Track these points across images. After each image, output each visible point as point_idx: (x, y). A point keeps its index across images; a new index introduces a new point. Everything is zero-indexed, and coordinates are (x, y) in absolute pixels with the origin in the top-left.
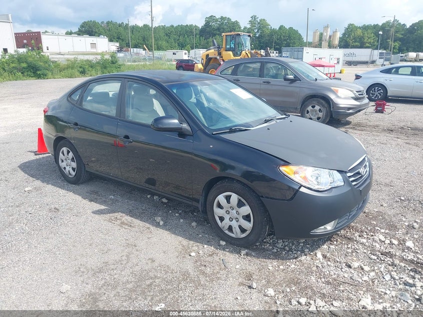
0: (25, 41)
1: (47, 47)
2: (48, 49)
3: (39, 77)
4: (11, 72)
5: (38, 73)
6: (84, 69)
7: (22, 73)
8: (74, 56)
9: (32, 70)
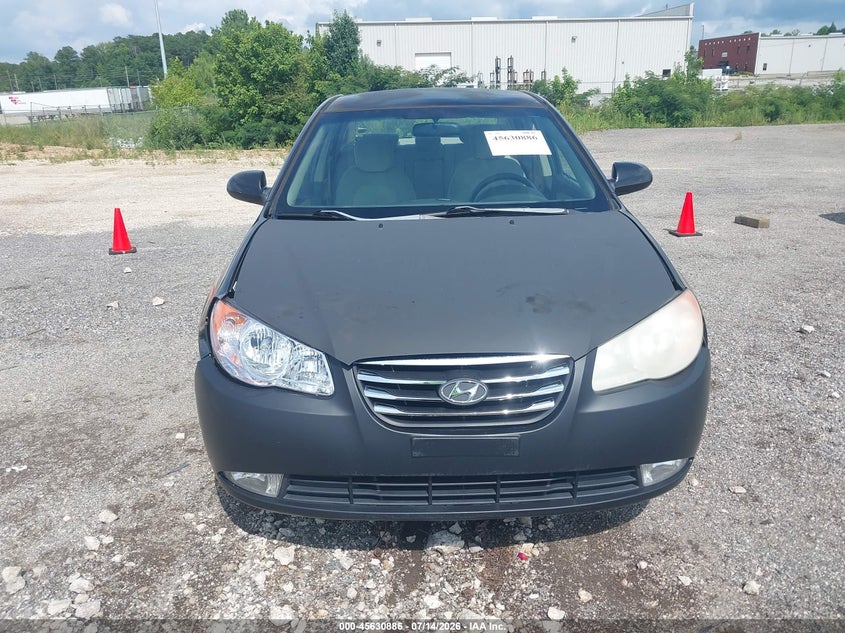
0: (725, 55)
1: (765, 65)
2: (765, 69)
3: (674, 122)
4: (628, 112)
5: (676, 114)
6: (777, 107)
7: (646, 115)
8: (765, 83)
9: (665, 109)
